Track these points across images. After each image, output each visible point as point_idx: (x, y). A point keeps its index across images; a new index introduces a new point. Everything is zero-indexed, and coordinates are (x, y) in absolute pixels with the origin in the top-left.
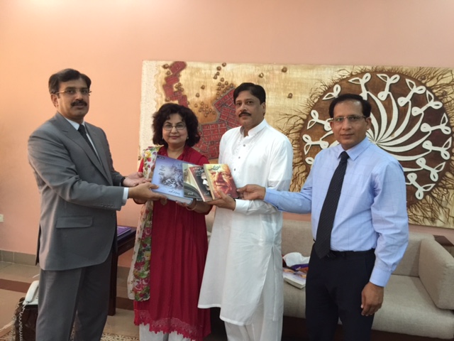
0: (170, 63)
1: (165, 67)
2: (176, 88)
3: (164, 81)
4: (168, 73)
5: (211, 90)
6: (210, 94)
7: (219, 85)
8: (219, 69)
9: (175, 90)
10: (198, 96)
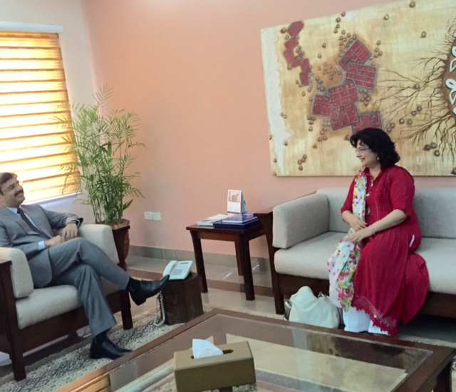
0: (287, 26)
1: (282, 31)
2: (297, 52)
3: (284, 48)
4: (286, 38)
5: (333, 47)
6: (333, 51)
7: (341, 39)
8: (338, 21)
9: (296, 54)
10: (320, 57)
